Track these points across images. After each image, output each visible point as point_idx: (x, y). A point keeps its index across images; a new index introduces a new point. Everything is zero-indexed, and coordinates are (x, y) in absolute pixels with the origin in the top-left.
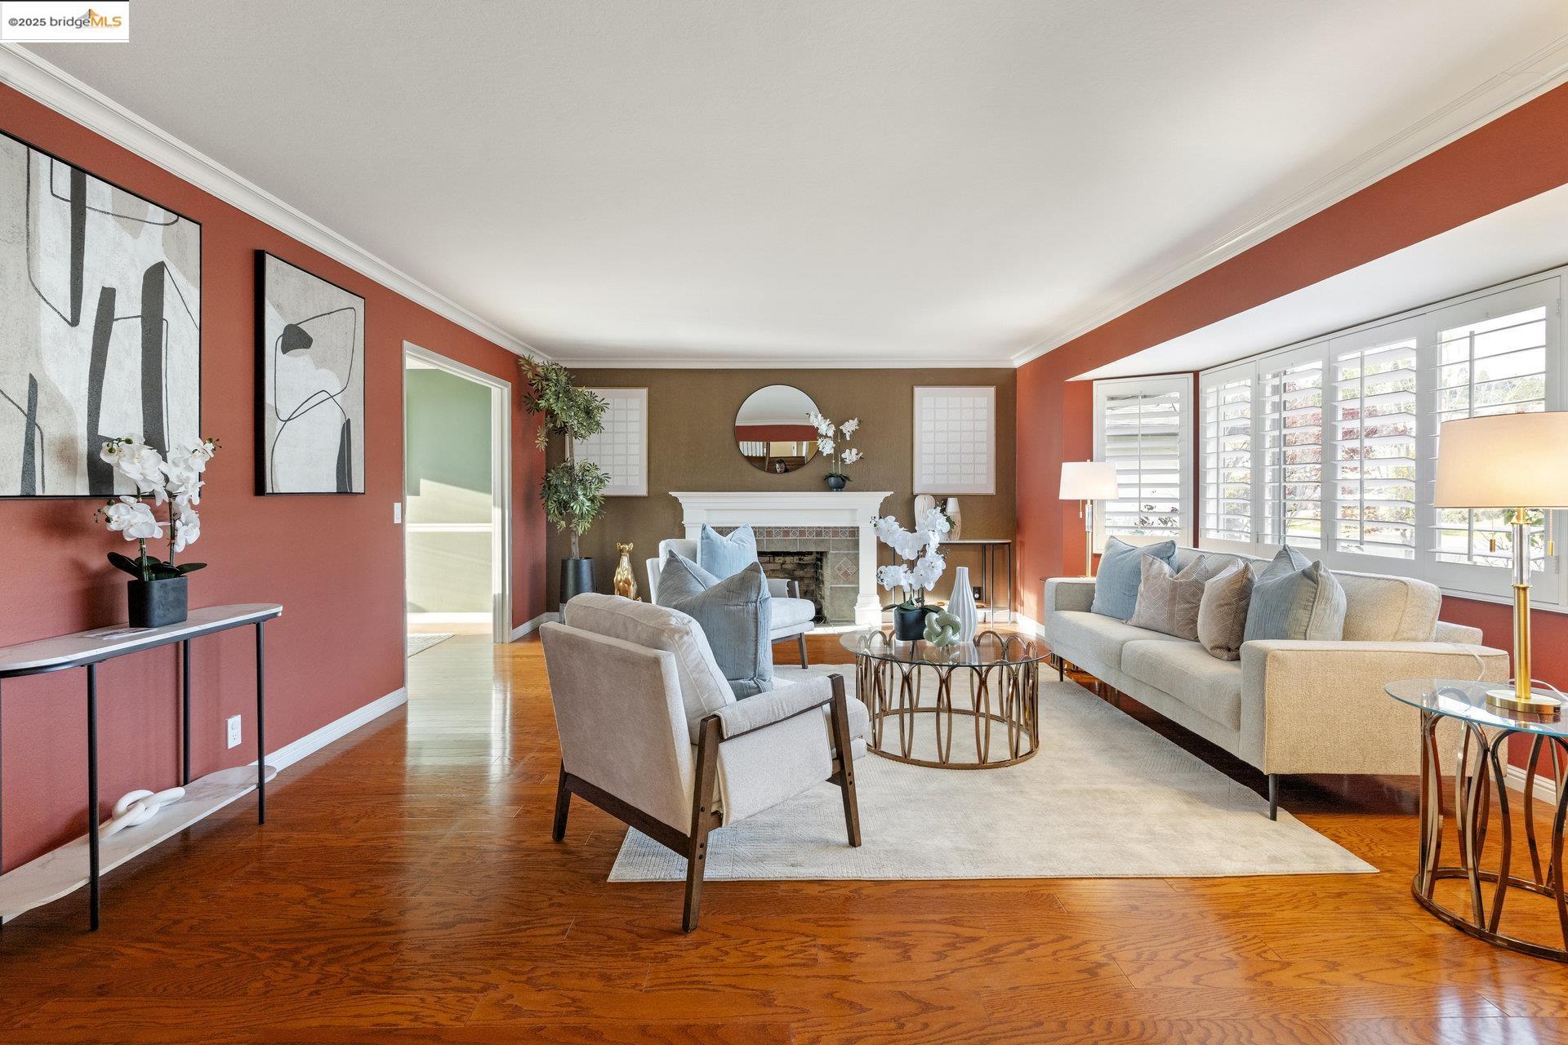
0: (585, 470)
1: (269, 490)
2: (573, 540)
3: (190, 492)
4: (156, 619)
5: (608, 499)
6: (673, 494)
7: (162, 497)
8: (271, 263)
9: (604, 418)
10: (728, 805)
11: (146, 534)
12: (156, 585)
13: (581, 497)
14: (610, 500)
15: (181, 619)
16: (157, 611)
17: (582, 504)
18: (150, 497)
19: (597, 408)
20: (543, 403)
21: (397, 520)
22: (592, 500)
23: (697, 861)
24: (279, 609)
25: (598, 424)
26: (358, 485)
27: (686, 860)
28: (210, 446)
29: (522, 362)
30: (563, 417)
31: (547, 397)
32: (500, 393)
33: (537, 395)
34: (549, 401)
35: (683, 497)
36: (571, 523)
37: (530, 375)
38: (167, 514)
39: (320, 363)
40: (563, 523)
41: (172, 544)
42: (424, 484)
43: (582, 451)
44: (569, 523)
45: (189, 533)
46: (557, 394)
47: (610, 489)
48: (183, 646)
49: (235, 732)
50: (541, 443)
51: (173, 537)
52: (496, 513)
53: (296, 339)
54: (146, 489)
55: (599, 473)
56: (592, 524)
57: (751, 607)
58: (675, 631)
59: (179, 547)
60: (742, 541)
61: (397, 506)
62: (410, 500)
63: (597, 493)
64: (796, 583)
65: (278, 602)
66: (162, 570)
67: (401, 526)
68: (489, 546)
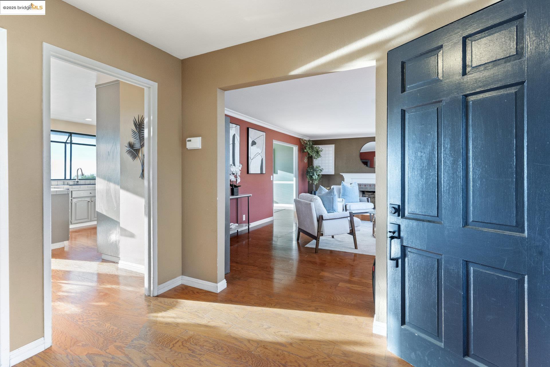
0: (316, 167)
1: (249, 173)
2: (314, 186)
3: (239, 173)
4: (235, 195)
5: (323, 175)
6: (341, 174)
7: (236, 174)
8: (250, 129)
9: (321, 153)
10: (324, 232)
11: (234, 180)
12: (235, 189)
13: (315, 175)
14: (324, 176)
15: (238, 195)
16: (235, 193)
17: (315, 177)
18: (234, 174)
19: (320, 151)
20: (305, 151)
21: (272, 180)
22: (319, 175)
23: (318, 241)
24: (251, 195)
25: (320, 155)
26: (264, 172)
27: (316, 241)
28: (241, 165)
29: (301, 140)
30: (311, 154)
31: (307, 149)
32: (295, 149)
33: (304, 148)
34: (307, 150)
35: (345, 175)
36: (313, 182)
37: (303, 143)
38: (236, 177)
39: (258, 147)
40: (311, 181)
41: (236, 182)
42: (279, 172)
43: (316, 162)
44: (312, 181)
45: (239, 180)
46: (309, 148)
47: (323, 173)
48: (237, 199)
49: (244, 218)
50: (306, 161)
51: (237, 181)
52: (295, 179)
53: (254, 143)
54: (233, 173)
55: (321, 168)
56: (319, 182)
57: (332, 196)
58: (315, 199)
59: (237, 183)
60: (353, 186)
61: (272, 176)
62: (274, 175)
63: (320, 174)
64: (369, 198)
65: (251, 194)
66: (236, 186)
67: (273, 181)
68: (293, 187)
